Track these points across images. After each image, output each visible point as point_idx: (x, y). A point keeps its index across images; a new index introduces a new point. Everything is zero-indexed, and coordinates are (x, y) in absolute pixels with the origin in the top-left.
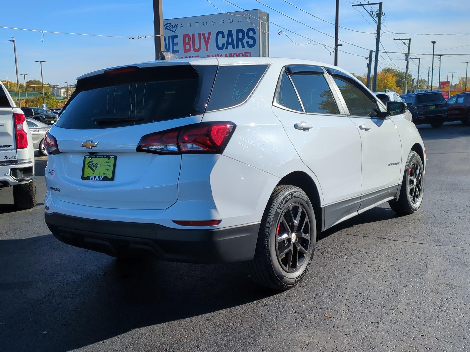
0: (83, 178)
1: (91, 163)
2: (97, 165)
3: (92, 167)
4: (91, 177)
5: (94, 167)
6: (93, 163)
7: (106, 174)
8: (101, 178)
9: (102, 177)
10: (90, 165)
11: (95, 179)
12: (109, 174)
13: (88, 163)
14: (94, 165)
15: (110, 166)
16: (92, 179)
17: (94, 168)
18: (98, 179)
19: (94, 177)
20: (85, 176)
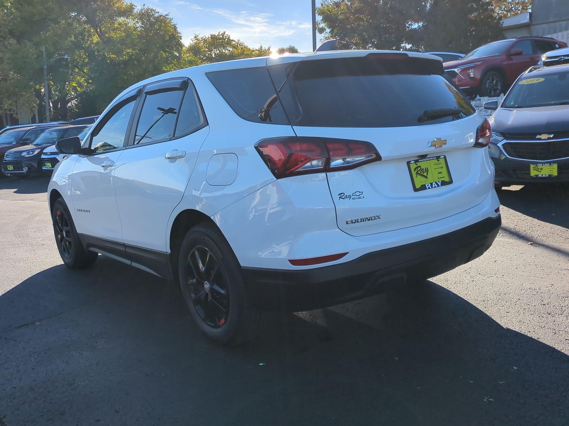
0: (416, 190)
1: (419, 169)
2: (427, 170)
3: (422, 174)
4: (426, 185)
5: (424, 172)
6: (422, 169)
7: (441, 178)
8: (440, 184)
9: (439, 182)
10: (418, 171)
11: (433, 187)
12: (444, 177)
13: (415, 169)
14: (423, 171)
15: (442, 168)
16: (429, 188)
17: (425, 174)
18: (436, 185)
19: (430, 184)
20: (418, 186)
